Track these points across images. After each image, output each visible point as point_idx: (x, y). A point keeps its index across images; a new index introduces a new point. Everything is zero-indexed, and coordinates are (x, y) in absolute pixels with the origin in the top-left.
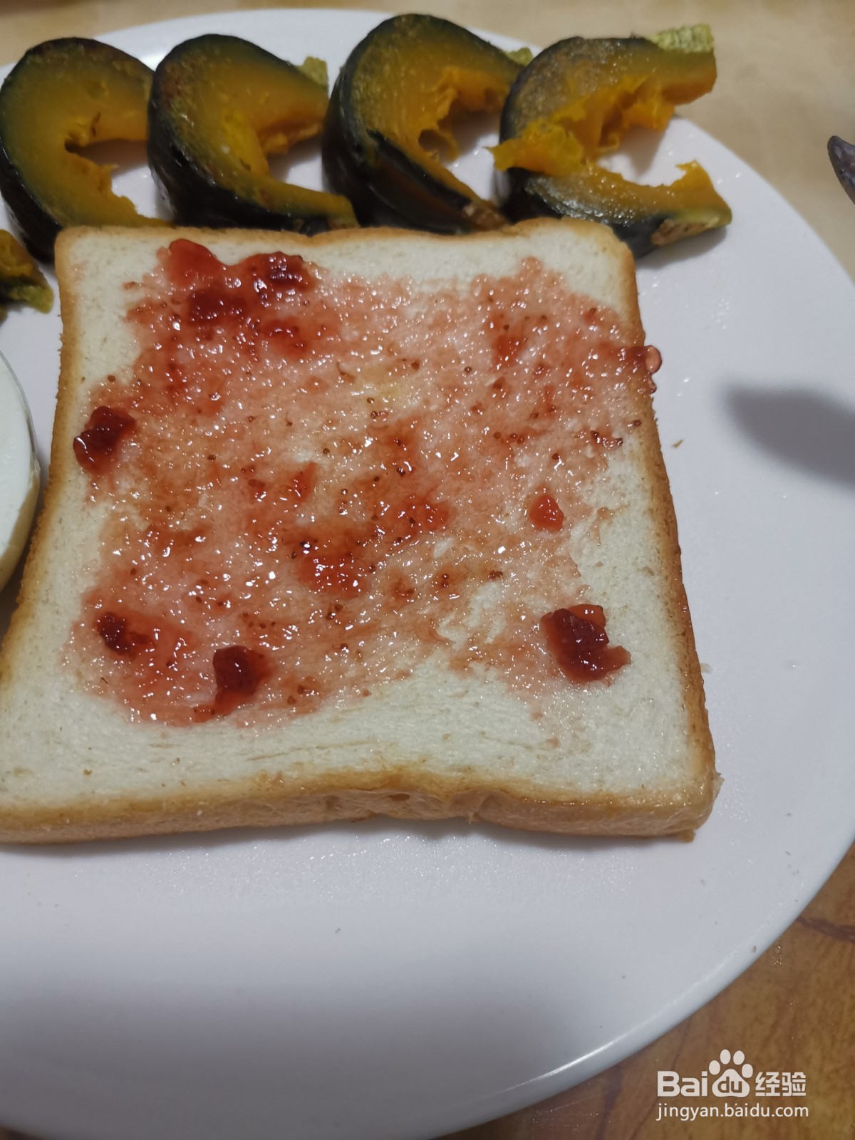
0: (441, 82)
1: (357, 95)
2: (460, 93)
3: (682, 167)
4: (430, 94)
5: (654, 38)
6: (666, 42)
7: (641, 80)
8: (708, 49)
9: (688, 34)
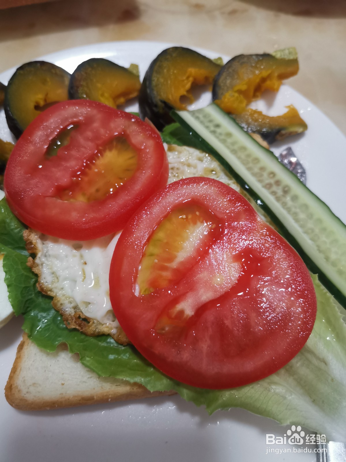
0: (187, 75)
1: (154, 83)
2: (195, 79)
3: (287, 107)
4: (183, 81)
5: (273, 54)
6: (278, 55)
7: (269, 72)
8: (295, 58)
9: (287, 52)
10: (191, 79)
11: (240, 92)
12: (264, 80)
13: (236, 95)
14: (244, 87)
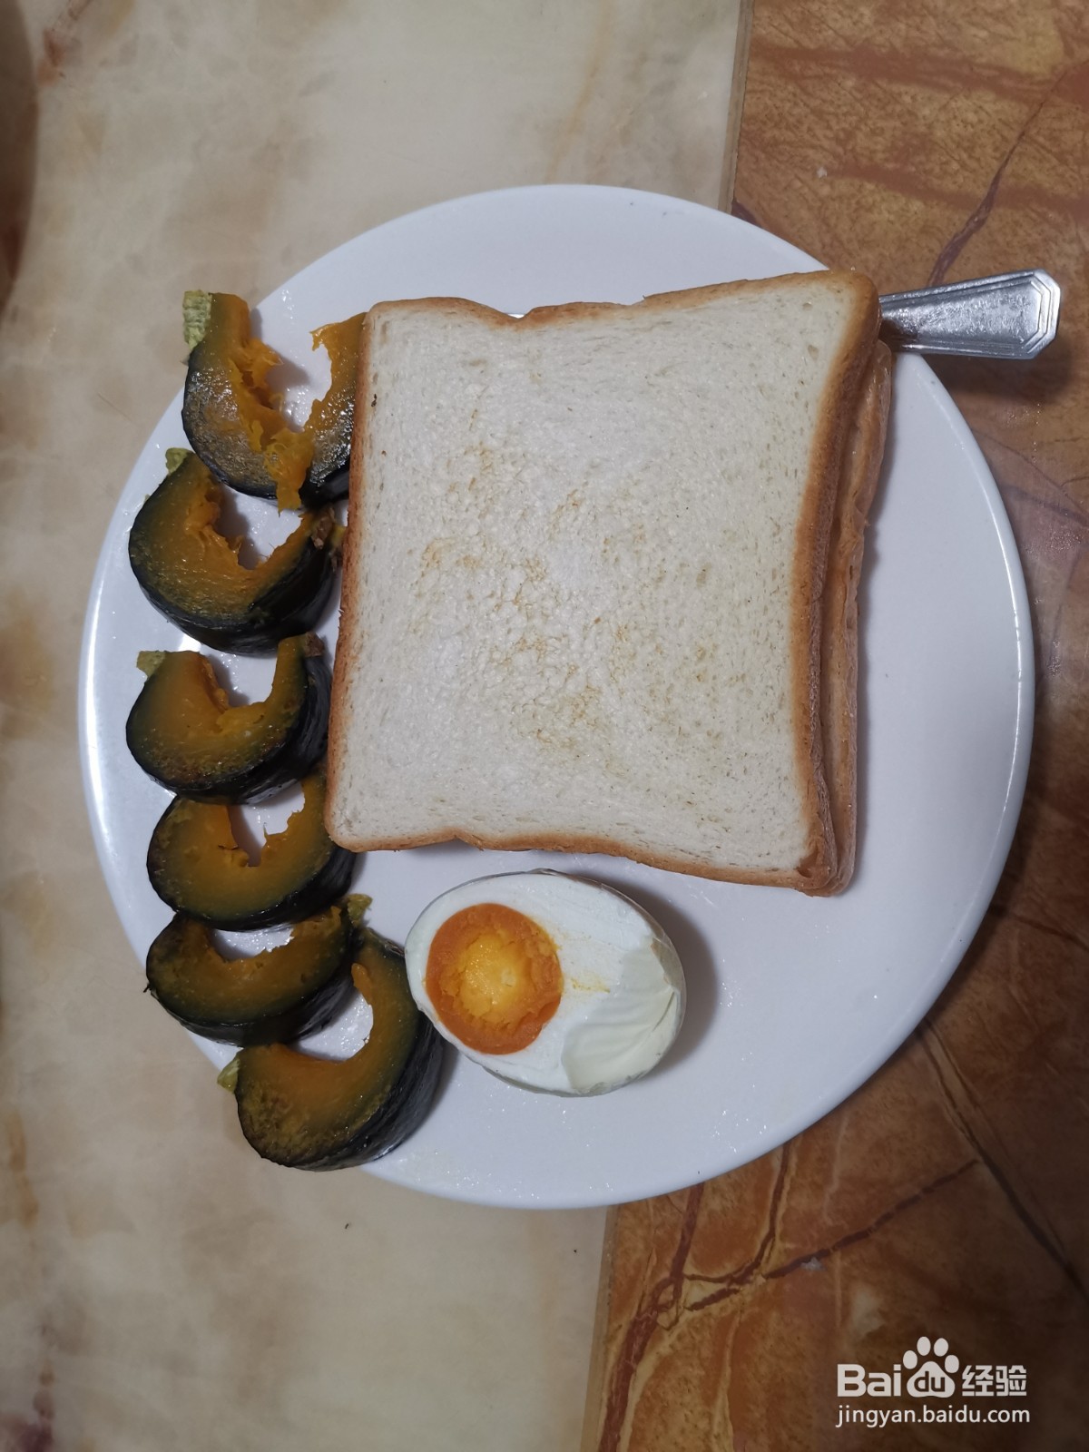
0: (197, 537)
1: (204, 612)
2: (208, 524)
3: (316, 346)
4: (207, 548)
5: (193, 344)
6: (197, 334)
7: (232, 363)
8: (210, 298)
9: (193, 313)
10: (208, 531)
11: (266, 440)
12: (247, 380)
13: (272, 448)
14: (258, 429)
